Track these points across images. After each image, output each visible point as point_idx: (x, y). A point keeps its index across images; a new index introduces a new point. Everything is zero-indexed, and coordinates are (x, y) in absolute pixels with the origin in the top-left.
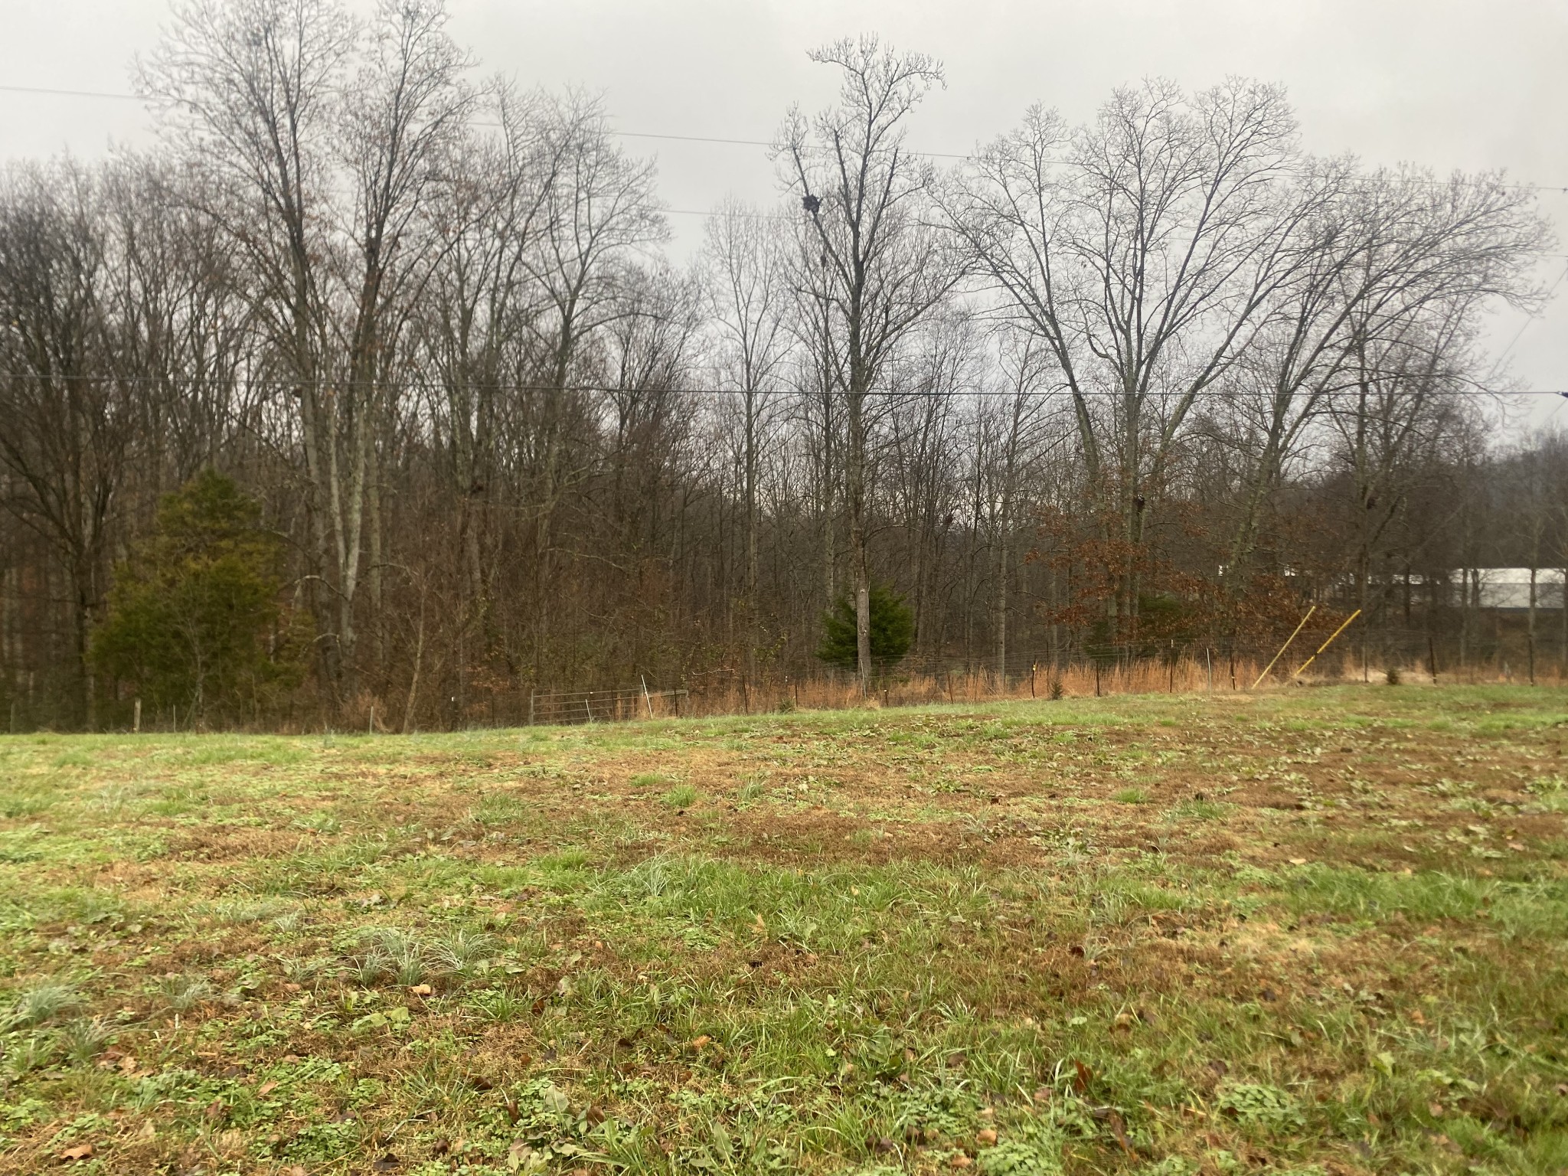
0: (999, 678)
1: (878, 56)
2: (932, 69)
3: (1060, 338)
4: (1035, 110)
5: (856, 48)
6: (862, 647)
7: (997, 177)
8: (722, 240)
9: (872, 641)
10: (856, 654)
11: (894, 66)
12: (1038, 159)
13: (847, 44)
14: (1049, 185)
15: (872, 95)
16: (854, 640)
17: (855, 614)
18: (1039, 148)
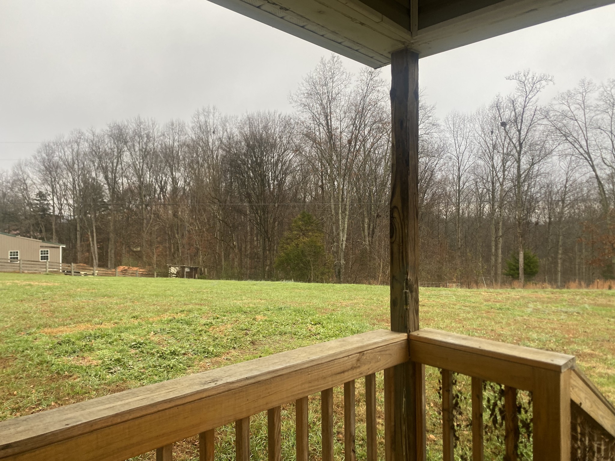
0: (583, 283)
1: (530, 76)
2: (550, 78)
3: (591, 160)
4: (583, 82)
5: (522, 74)
6: (521, 271)
7: (566, 103)
8: (451, 125)
9: (525, 270)
10: (518, 274)
11: (535, 78)
12: (584, 97)
13: (519, 73)
14: (588, 107)
15: (527, 88)
16: (518, 269)
17: (518, 260)
18: (584, 94)
